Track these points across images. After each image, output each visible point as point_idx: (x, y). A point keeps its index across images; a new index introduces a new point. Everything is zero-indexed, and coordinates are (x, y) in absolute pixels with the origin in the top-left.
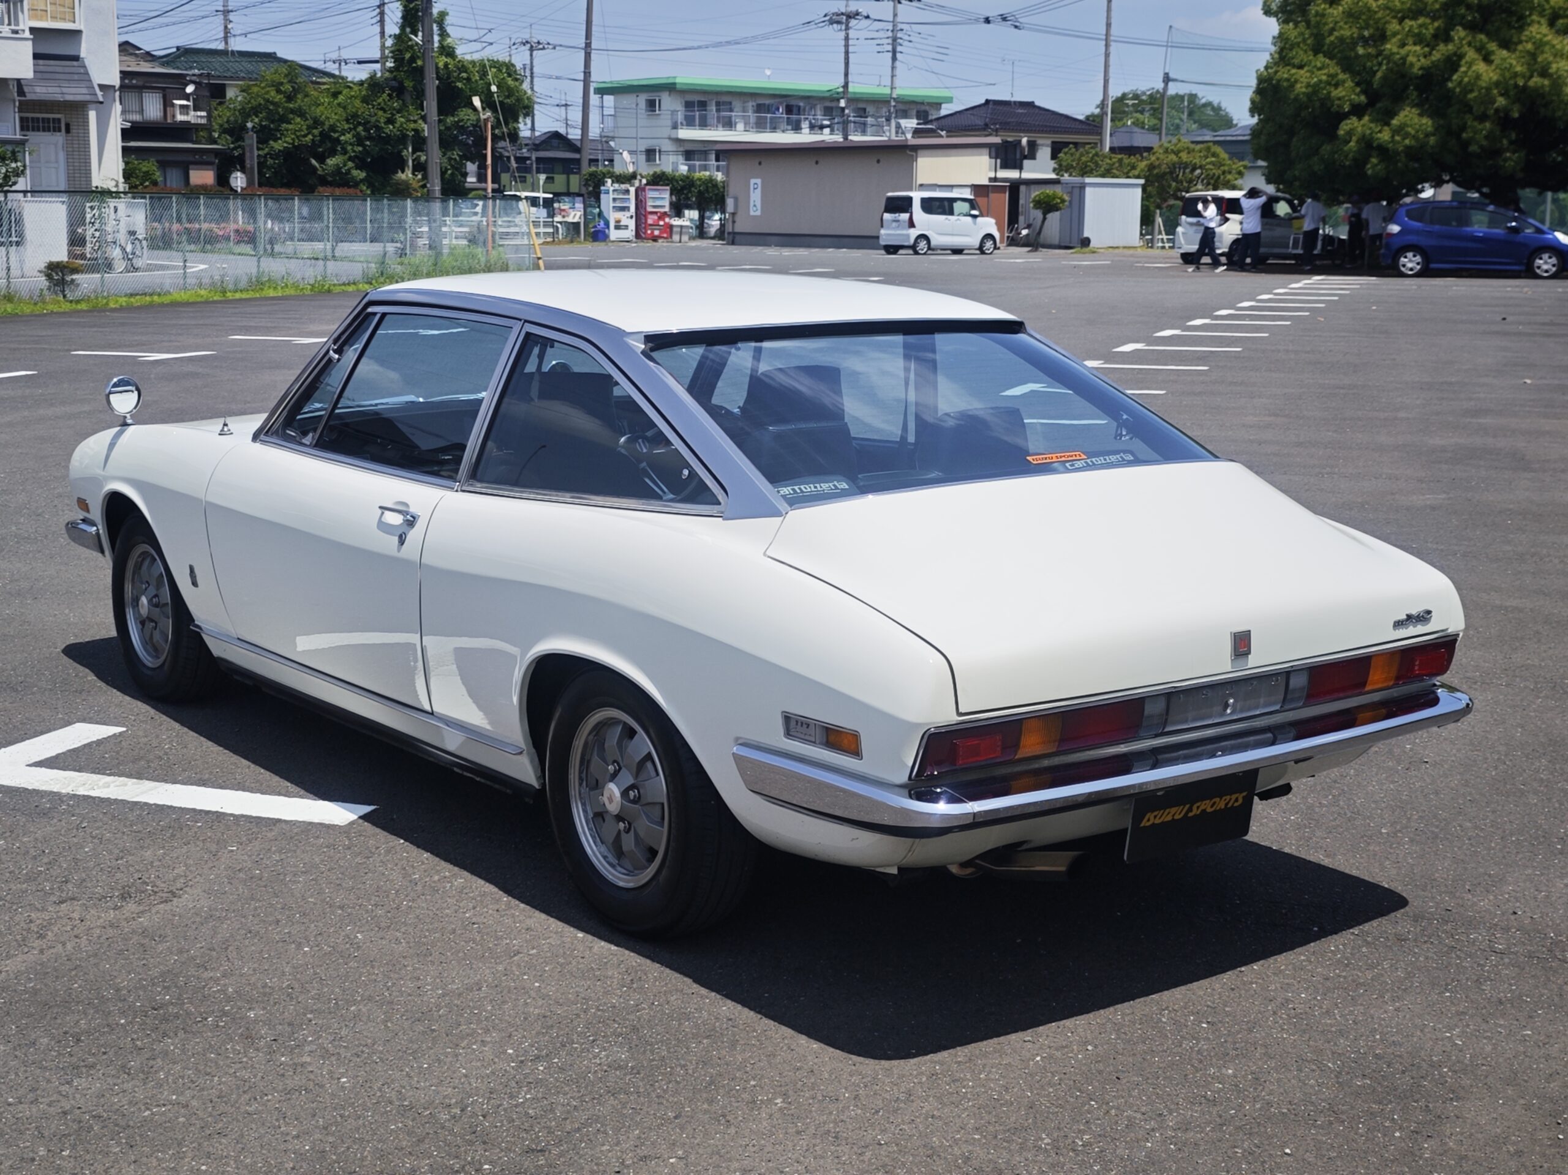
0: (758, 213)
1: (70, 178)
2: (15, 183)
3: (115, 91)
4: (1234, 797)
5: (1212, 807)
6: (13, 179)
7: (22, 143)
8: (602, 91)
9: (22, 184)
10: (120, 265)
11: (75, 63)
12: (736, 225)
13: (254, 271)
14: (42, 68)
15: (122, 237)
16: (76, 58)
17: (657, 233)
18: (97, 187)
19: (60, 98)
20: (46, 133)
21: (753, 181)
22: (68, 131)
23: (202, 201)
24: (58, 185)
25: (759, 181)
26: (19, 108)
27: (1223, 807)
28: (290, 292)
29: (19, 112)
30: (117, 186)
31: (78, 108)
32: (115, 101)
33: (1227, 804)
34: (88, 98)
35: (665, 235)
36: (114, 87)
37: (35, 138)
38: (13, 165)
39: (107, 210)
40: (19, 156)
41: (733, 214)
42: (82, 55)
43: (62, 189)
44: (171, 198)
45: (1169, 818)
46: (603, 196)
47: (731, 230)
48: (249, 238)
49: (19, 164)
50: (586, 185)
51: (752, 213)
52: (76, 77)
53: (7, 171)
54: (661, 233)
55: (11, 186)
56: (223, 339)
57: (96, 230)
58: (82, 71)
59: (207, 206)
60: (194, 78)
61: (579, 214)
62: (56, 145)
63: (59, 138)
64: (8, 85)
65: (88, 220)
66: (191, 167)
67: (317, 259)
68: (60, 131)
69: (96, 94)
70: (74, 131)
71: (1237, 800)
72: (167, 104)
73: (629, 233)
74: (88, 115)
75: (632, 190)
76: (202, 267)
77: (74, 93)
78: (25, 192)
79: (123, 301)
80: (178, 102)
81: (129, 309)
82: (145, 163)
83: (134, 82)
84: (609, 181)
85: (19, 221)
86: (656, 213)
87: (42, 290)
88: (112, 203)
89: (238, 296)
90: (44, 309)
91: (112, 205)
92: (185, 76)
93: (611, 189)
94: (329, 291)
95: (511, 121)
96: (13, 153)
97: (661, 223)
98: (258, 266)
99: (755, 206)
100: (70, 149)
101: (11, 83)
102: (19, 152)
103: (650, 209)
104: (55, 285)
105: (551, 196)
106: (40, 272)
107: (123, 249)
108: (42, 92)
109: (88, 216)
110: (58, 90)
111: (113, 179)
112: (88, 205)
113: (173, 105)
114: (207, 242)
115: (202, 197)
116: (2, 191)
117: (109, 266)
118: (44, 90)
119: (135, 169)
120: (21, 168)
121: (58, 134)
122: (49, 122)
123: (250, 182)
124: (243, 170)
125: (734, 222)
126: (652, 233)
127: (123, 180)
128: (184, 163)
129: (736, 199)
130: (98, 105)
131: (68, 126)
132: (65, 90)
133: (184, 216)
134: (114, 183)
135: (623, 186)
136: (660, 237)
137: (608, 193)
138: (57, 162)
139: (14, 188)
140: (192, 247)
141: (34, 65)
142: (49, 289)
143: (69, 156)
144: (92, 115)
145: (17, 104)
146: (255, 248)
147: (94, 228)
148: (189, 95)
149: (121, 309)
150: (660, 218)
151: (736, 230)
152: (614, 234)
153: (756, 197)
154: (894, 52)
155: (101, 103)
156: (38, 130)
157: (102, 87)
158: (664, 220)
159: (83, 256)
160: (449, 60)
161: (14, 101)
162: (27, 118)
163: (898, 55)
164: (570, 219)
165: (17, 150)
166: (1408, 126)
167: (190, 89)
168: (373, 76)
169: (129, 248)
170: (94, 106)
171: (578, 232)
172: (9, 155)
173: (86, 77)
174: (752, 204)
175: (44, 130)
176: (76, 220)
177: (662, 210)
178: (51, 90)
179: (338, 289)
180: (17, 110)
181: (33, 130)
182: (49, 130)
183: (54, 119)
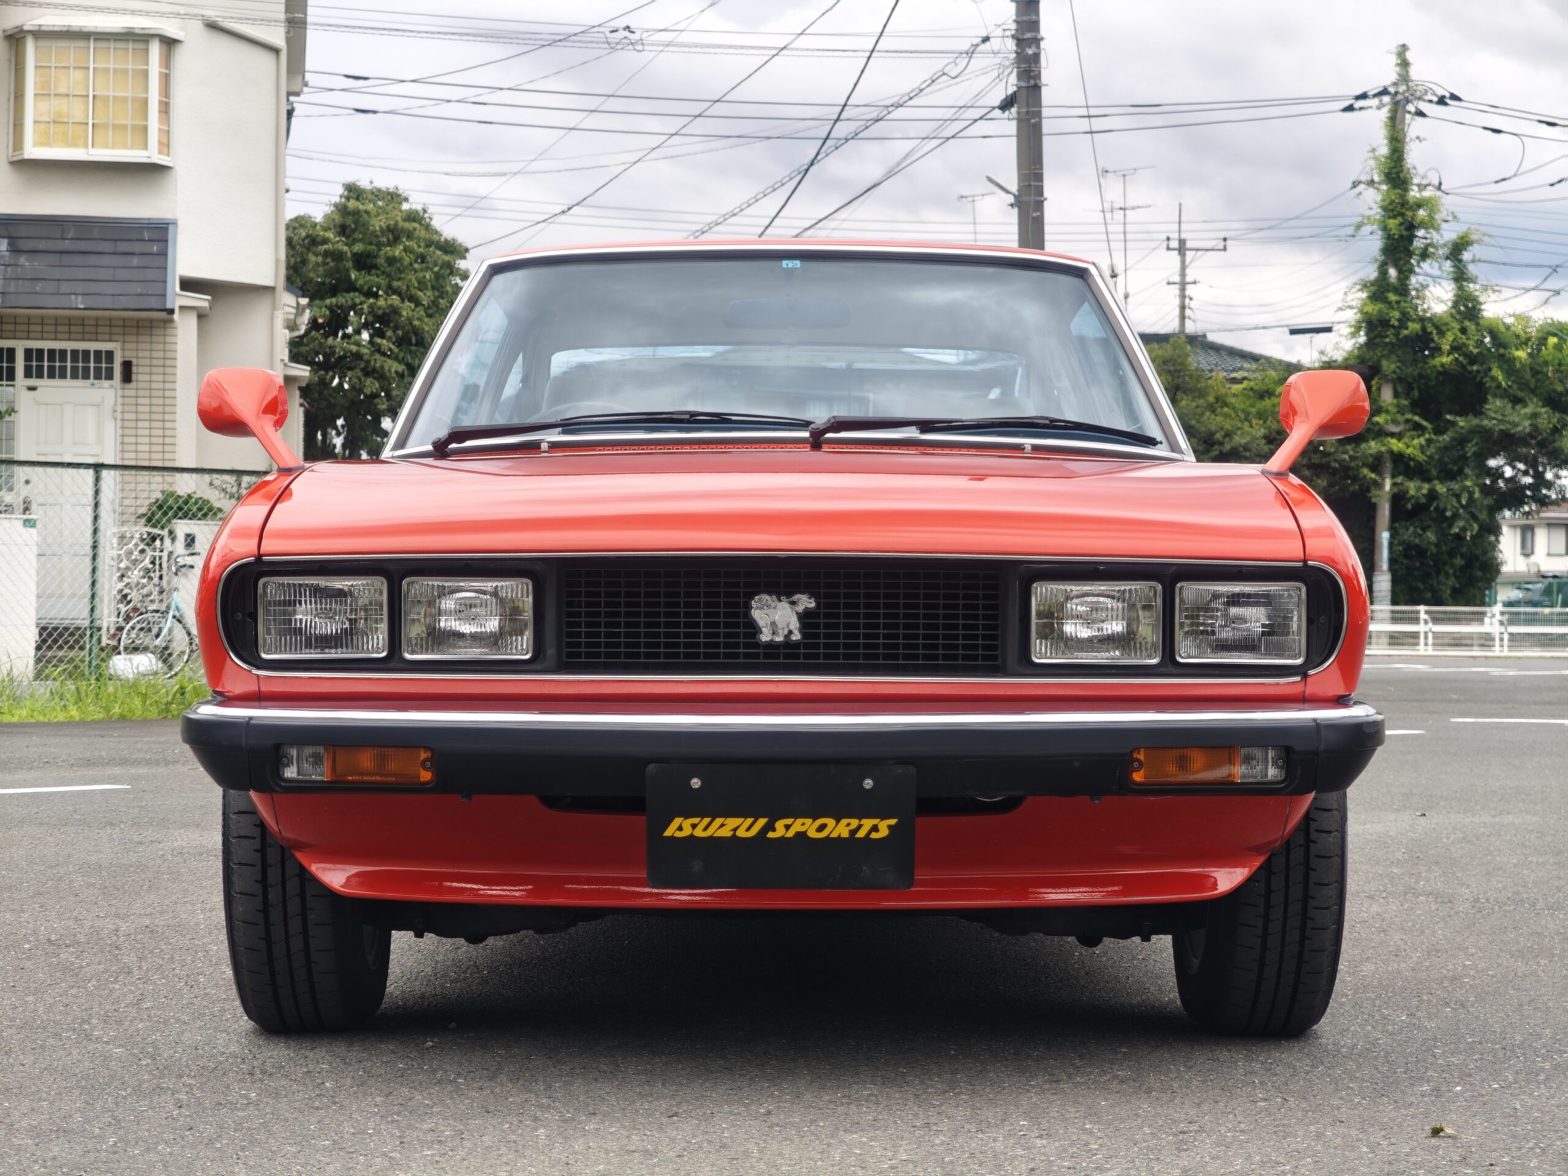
20: (80, 383)
22: (127, 377)
37: (54, 391)
52: (135, 261)
62: (99, 407)
63: (107, 392)
68: (110, 376)
69: (171, 297)
70: (140, 374)
91: (183, 532)
100: (133, 416)
121: (106, 383)
122: (86, 360)
131: (127, 366)
143: (126, 429)
156: (63, 376)
157: (188, 285)
162: (40, 352)
175: (74, 376)
181: (51, 376)
182: (86, 376)
183: (98, 353)
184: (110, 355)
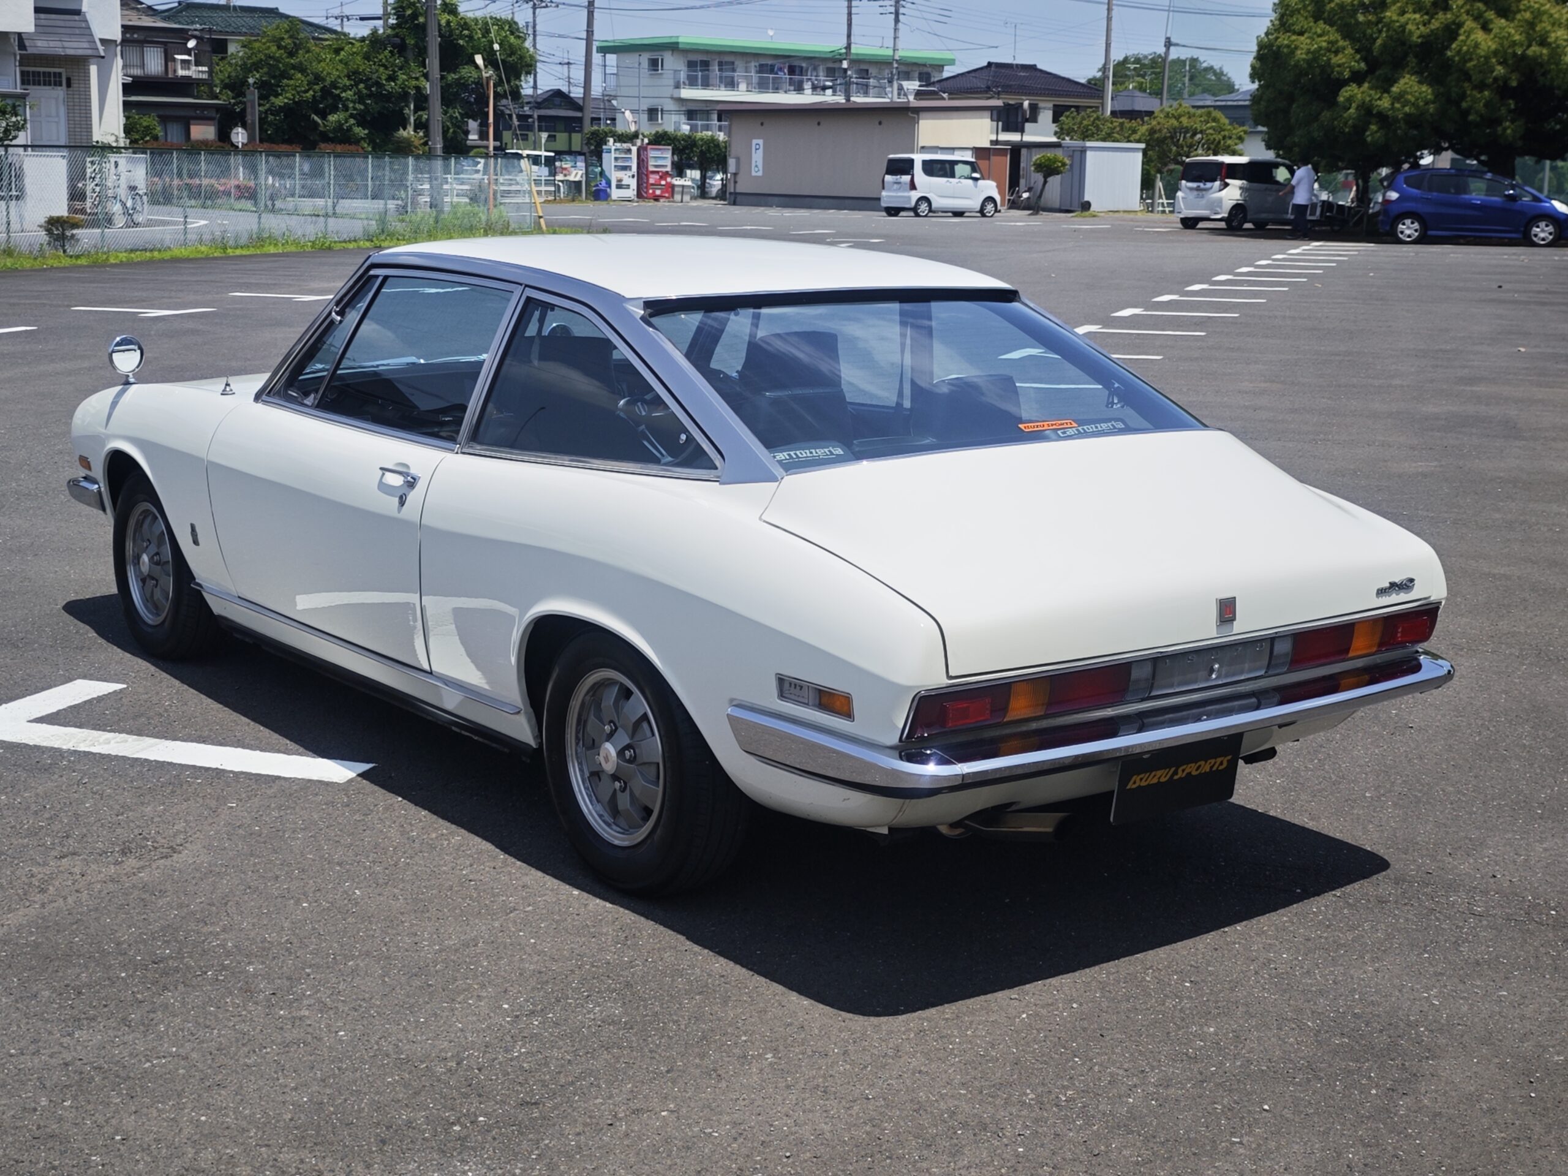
0: (760, 174)
1: (71, 133)
2: (15, 137)
3: (117, 46)
4: (1219, 760)
5: (1197, 770)
6: (13, 133)
7: (23, 97)
8: (604, 50)
9: (22, 138)
10: (120, 221)
11: (76, 18)
12: (738, 185)
13: (255, 227)
14: (43, 22)
15: (123, 192)
16: (78, 12)
17: (658, 192)
18: (97, 142)
19: (61, 52)
20: (47, 88)
21: (755, 142)
22: (69, 85)
23: (203, 158)
24: (58, 140)
25: (761, 142)
26: (20, 62)
27: (1208, 770)
28: (293, 249)
29: (20, 66)
30: (117, 141)
31: (80, 63)
32: (116, 55)
33: (1211, 767)
34: (89, 52)
35: (667, 195)
36: (116, 41)
37: (35, 91)
38: (14, 119)
39: (108, 164)
40: (20, 110)
41: (735, 174)
42: (84, 9)
43: (63, 144)
44: (172, 154)
45: (1155, 781)
46: (604, 155)
47: (732, 191)
48: (250, 194)
49: (19, 118)
50: (588, 144)
51: (754, 174)
52: (77, 31)
53: (7, 125)
54: (662, 192)
55: (11, 140)
56: (224, 295)
57: (96, 185)
58: (84, 25)
59: (208, 163)
60: (197, 33)
61: (580, 173)
62: (57, 99)
63: (60, 92)
64: (9, 39)
65: (88, 175)
66: (192, 122)
67: (318, 216)
68: (61, 85)
69: (97, 49)
70: (75, 85)
71: (1221, 763)
72: (168, 58)
73: (631, 193)
74: (89, 69)
75: (634, 149)
76: (203, 222)
77: (74, 47)
78: (25, 147)
79: (123, 256)
80: (179, 57)
81: (130, 264)
82: (146, 118)
83: (135, 36)
84: (611, 140)
85: (19, 176)
86: (657, 172)
87: (42, 245)
88: (113, 158)
89: (238, 252)
90: (44, 264)
91: (113, 160)
92: (187, 31)
93: (613, 148)
94: (330, 248)
95: (513, 78)
96: (14, 107)
97: (663, 183)
98: (259, 223)
99: (756, 166)
100: (71, 104)
101: (12, 37)
102: (19, 106)
103: (651, 169)
104: (55, 240)
105: (552, 154)
106: (40, 226)
107: (124, 204)
108: (43, 46)
109: (89, 171)
110: (59, 44)
111: (112, 134)
112: (89, 159)
113: (174, 60)
114: (207, 198)
115: (203, 153)
116: (2, 146)
117: (109, 221)
118: (45, 44)
119: (136, 123)
120: (22, 122)
121: (59, 88)
122: (50, 77)
123: (251, 138)
124: (244, 126)
125: (735, 182)
126: (654, 192)
127: (124, 135)
128: (185, 118)
129: (738, 160)
130: (100, 59)
131: (69, 81)
132: (66, 44)
133: (185, 171)
134: (113, 138)
135: (625, 146)
136: (661, 196)
137: (610, 152)
138: (58, 116)
139: (14, 142)
140: (193, 202)
141: (35, 19)
142: (49, 244)
143: (70, 110)
144: (93, 69)
145: (18, 58)
146: (256, 204)
147: (95, 183)
148: (190, 50)
149: (121, 265)
150: (661, 178)
151: (738, 191)
152: (615, 193)
153: (758, 157)
154: (897, 14)
155: (103, 57)
156: (39, 84)
157: (102, 41)
158: (666, 180)
159: (83, 211)
160: (451, 18)
161: (15, 55)
162: (28, 72)
163: (901, 17)
164: (571, 178)
165: (17, 103)
166: (1408, 93)
167: (191, 44)
168: (375, 32)
169: (129, 204)
170: (96, 60)
171: (579, 191)
172: (9, 109)
173: (87, 32)
174: (753, 164)
175: (45, 84)
176: (76, 175)
177: (664, 170)
178: (52, 44)
179: (338, 246)
180: (17, 64)
181: (34, 84)
182: (50, 85)
183: (55, 73)
184: (60, 74)
